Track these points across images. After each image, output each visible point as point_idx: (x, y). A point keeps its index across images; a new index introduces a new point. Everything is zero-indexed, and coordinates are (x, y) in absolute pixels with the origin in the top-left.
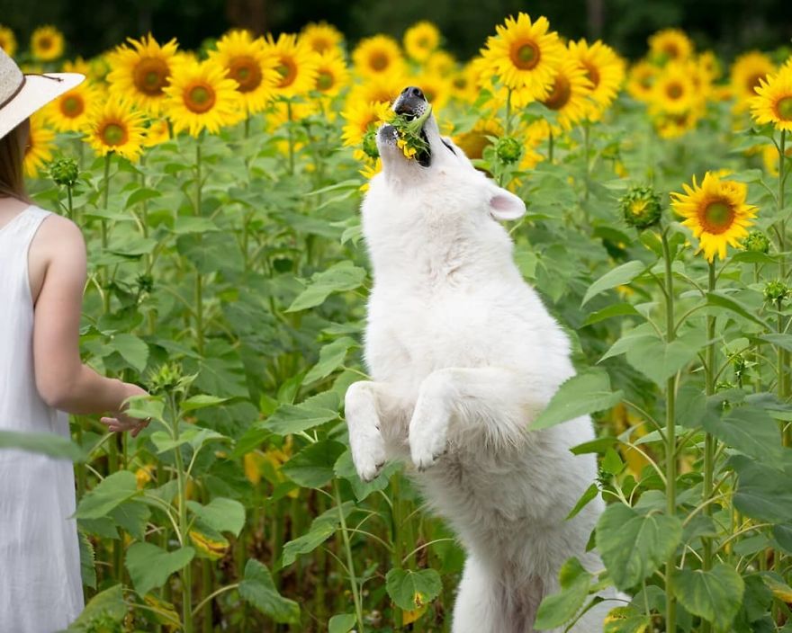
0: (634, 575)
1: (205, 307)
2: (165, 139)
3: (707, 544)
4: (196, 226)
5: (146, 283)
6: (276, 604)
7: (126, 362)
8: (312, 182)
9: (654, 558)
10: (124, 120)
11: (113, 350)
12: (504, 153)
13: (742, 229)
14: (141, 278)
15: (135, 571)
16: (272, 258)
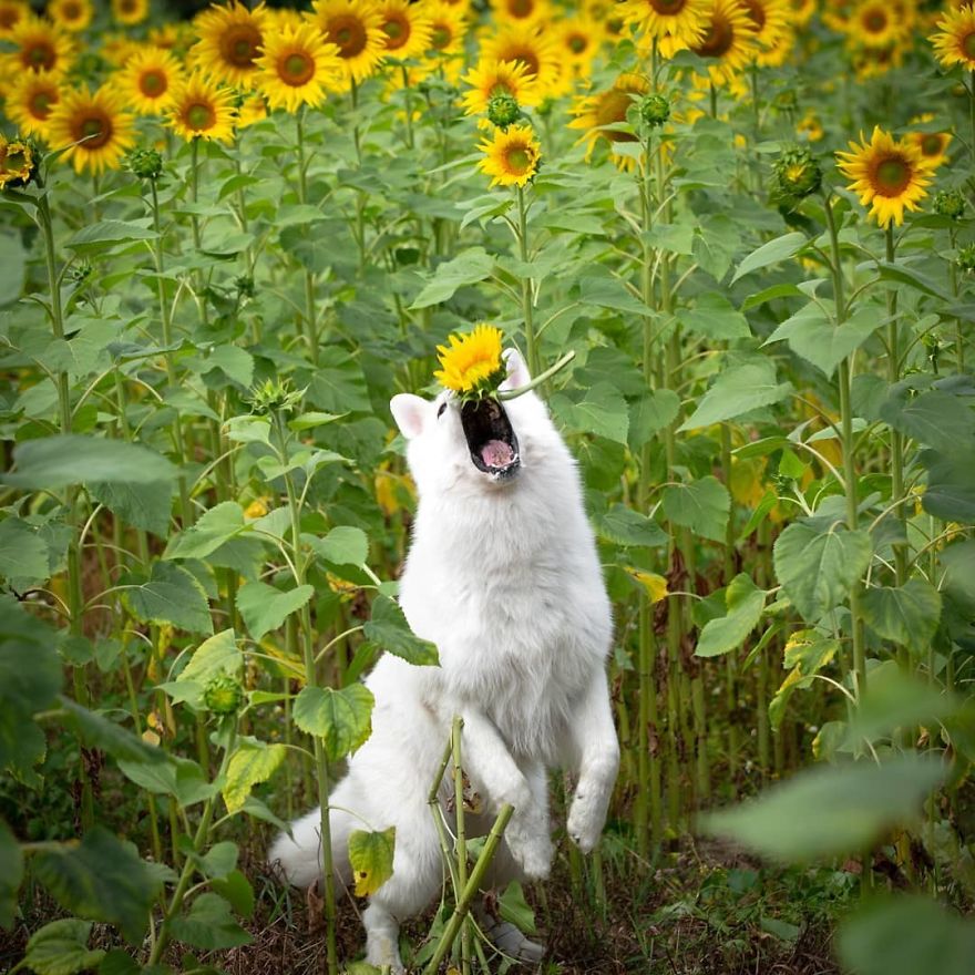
0: (823, 603)
1: (319, 309)
2: (262, 116)
3: (901, 553)
4: (303, 215)
5: (246, 286)
6: (409, 647)
7: (228, 378)
8: (437, 155)
9: (843, 581)
10: (210, 99)
11: (213, 365)
12: (650, 113)
13: (919, 190)
14: (240, 281)
15: (248, 613)
16: (395, 248)
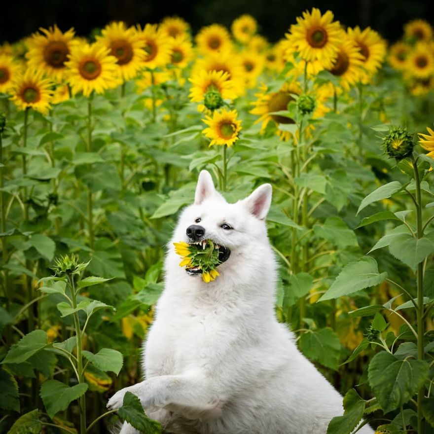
0: (395, 402)
2: (66, 98)
4: (88, 158)
5: (53, 199)
7: (40, 254)
8: (169, 127)
9: (409, 390)
10: (38, 85)
11: (31, 246)
12: (303, 106)
14: (50, 195)
15: (47, 399)
16: (141, 181)
